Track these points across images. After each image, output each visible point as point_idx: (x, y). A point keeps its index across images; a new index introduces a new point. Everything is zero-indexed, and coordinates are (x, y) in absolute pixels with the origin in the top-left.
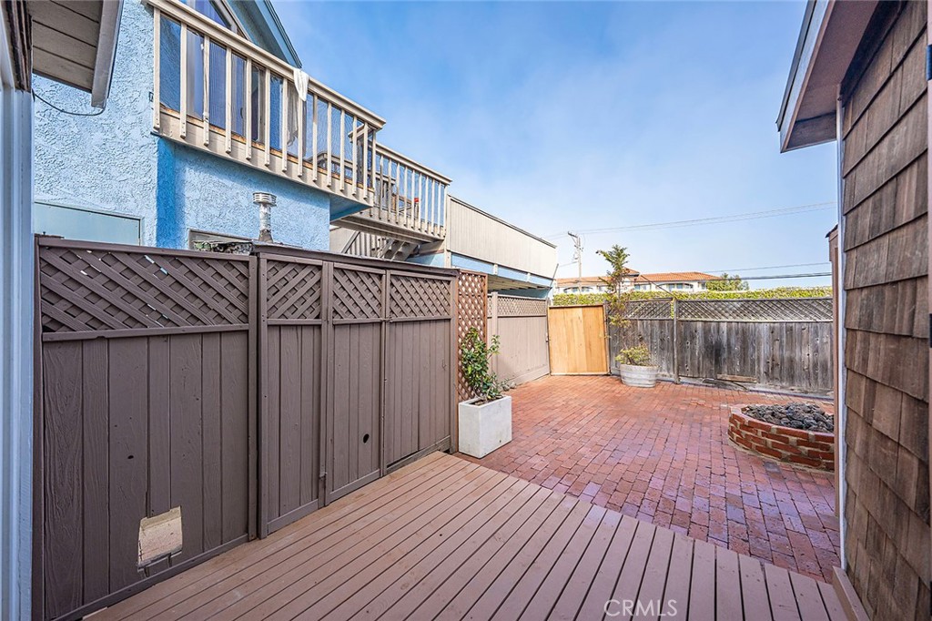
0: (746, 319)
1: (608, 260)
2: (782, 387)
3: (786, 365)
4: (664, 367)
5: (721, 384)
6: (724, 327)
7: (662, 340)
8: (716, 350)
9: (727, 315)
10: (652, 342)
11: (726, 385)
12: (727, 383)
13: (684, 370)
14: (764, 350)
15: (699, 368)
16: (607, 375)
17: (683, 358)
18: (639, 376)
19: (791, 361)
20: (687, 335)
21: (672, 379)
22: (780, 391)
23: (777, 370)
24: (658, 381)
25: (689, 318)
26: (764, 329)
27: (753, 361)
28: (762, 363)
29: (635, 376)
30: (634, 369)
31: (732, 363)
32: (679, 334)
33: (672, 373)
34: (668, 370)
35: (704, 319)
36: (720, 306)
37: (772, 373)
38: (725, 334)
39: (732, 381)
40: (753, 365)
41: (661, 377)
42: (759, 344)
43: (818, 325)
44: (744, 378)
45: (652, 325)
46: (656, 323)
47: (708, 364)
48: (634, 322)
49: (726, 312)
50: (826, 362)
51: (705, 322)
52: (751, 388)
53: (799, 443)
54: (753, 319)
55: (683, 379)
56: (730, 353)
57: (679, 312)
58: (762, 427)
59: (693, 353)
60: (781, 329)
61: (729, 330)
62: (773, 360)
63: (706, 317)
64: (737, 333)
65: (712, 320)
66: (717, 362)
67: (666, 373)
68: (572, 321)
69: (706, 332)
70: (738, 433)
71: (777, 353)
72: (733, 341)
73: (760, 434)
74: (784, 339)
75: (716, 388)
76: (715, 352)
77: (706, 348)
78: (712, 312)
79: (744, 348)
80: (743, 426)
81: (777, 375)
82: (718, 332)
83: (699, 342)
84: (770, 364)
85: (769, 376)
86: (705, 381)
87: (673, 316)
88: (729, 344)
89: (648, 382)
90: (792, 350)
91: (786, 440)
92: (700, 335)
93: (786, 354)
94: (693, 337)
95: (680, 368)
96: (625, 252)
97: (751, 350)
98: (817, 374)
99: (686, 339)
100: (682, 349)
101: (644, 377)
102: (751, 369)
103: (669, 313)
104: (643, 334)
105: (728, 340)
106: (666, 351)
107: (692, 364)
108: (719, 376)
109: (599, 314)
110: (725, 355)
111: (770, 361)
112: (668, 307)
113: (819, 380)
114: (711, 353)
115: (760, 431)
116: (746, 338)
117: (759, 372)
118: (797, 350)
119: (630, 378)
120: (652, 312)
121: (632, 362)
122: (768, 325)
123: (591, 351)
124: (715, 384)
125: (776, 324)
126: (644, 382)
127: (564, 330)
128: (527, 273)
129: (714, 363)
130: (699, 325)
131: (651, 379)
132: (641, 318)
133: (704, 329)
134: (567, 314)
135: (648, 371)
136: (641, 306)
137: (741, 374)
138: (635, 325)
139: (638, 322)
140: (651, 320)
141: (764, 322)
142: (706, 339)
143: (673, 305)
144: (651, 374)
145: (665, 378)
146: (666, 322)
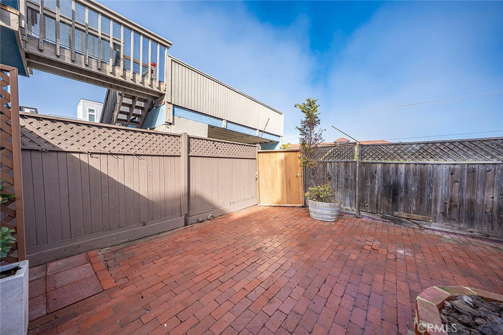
0: (426, 162)
1: (304, 112)
2: (460, 229)
3: (465, 207)
4: (348, 202)
5: (397, 221)
6: (402, 168)
7: (346, 180)
8: (394, 190)
9: (406, 157)
10: (338, 181)
11: (402, 222)
12: (403, 219)
13: (364, 206)
14: (442, 191)
15: (377, 205)
16: (302, 207)
17: (363, 195)
18: (322, 211)
19: (472, 203)
20: (367, 175)
21: (354, 213)
22: (457, 232)
23: (455, 211)
24: (340, 215)
25: (370, 161)
26: (443, 172)
27: (430, 201)
28: (439, 204)
29: (319, 211)
30: (318, 205)
31: (409, 203)
32: (361, 174)
33: (354, 208)
34: (351, 205)
35: (383, 161)
36: (399, 149)
37: (450, 213)
38: (403, 175)
39: (408, 219)
40: (430, 205)
41: (345, 211)
42: (437, 186)
44: (420, 217)
45: (338, 166)
46: (342, 165)
47: (385, 202)
48: (325, 164)
49: (405, 154)
51: (384, 164)
52: (427, 226)
54: (432, 161)
55: (363, 213)
56: (407, 192)
57: (362, 155)
59: (372, 191)
60: (462, 171)
61: (407, 171)
62: (451, 201)
63: (386, 159)
64: (415, 175)
65: (391, 162)
66: (395, 200)
67: (349, 208)
68: (276, 163)
69: (385, 173)
71: (456, 195)
72: (410, 181)
74: (465, 181)
75: (393, 224)
76: (392, 190)
77: (385, 187)
78: (392, 154)
79: (421, 189)
81: (454, 216)
82: (397, 173)
83: (378, 182)
84: (448, 206)
85: (446, 216)
86: (383, 217)
87: (356, 159)
88: (406, 185)
89: (329, 217)
92: (378, 176)
93: (467, 196)
94: (373, 177)
95: (361, 205)
96: (317, 104)
97: (428, 190)
99: (366, 179)
100: (363, 188)
102: (428, 209)
103: (353, 157)
104: (331, 174)
105: (406, 180)
106: (349, 189)
107: (371, 201)
109: (298, 158)
110: (402, 194)
111: (448, 202)
112: (353, 151)
114: (389, 192)
116: (424, 179)
117: (436, 212)
118: (480, 192)
120: (339, 156)
121: (319, 198)
122: (448, 166)
123: (290, 187)
124: (392, 220)
125: (457, 166)
126: (325, 217)
127: (270, 170)
128: (256, 129)
129: (391, 201)
130: (379, 167)
131: (333, 214)
132: (330, 160)
133: (383, 171)
134: (272, 158)
135: (330, 207)
136: (330, 151)
137: (417, 212)
138: (325, 167)
139: (328, 164)
140: (338, 162)
141: (443, 164)
142: (384, 179)
143: (356, 149)
144: (333, 209)
145: (347, 212)
146: (351, 164)
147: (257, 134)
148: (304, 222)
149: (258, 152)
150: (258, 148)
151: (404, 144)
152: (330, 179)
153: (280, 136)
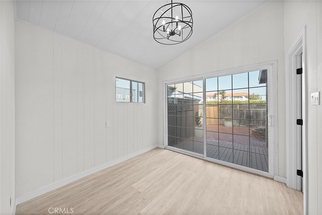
0: (257, 110)
4: (235, 122)
6: (252, 111)
7: (235, 115)
9: (252, 108)
11: (252, 126)
15: (245, 122)
16: (220, 124)
17: (241, 120)
18: (229, 124)
20: (242, 114)
21: (238, 125)
25: (242, 109)
27: (259, 120)
29: (228, 124)
30: (227, 122)
31: (254, 121)
34: (237, 123)
38: (252, 113)
39: (254, 126)
42: (261, 116)
44: (257, 125)
46: (233, 110)
47: (247, 121)
51: (247, 110)
52: (258, 127)
54: (259, 110)
55: (241, 125)
56: (253, 118)
57: (240, 108)
59: (243, 118)
64: (255, 113)
66: (250, 121)
67: (236, 124)
69: (247, 113)
72: (254, 115)
76: (249, 117)
77: (247, 117)
79: (257, 117)
80: (255, 132)
82: (250, 113)
83: (245, 115)
84: (263, 121)
86: (246, 126)
94: (243, 114)
95: (240, 123)
99: (241, 114)
100: (240, 118)
101: (230, 124)
102: (259, 122)
103: (237, 108)
105: (253, 115)
106: (236, 118)
107: (243, 121)
108: (250, 124)
112: (237, 106)
115: (258, 133)
116: (257, 114)
117: (261, 123)
126: (230, 126)
130: (245, 111)
132: (229, 109)
136: (229, 106)
137: (256, 124)
138: (227, 111)
142: (247, 114)
146: (236, 110)
148: (223, 127)
152: (229, 115)
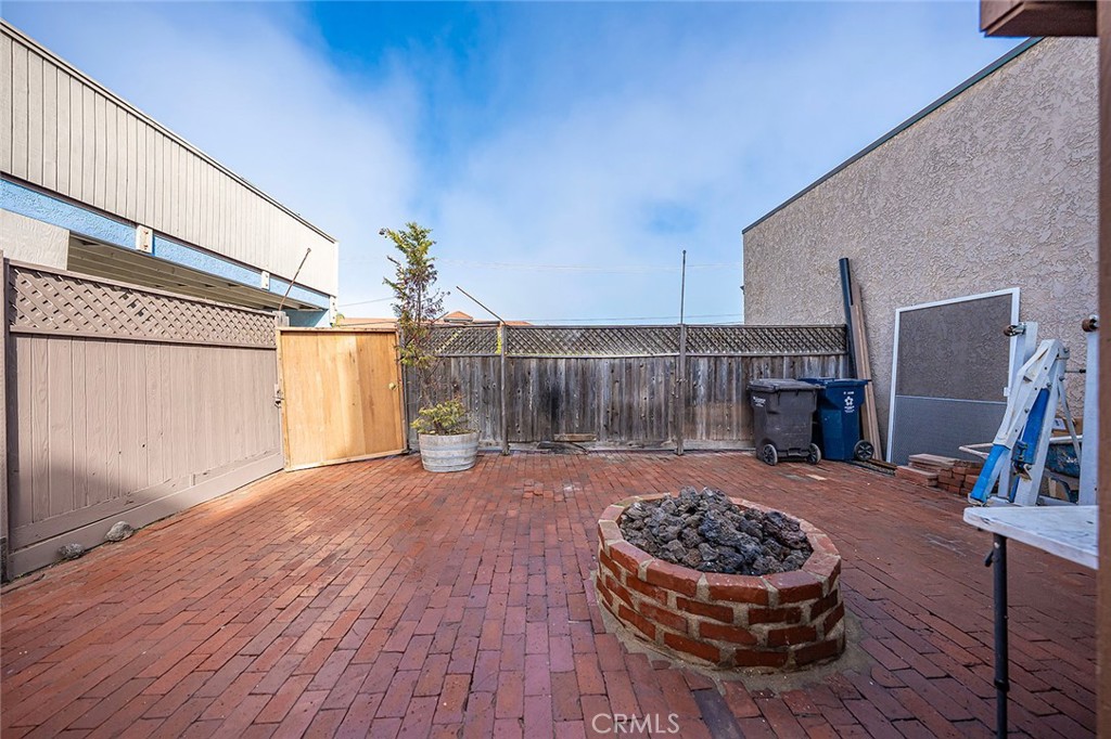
0: (586, 355)
1: (401, 248)
2: (621, 444)
3: (625, 414)
4: (489, 431)
5: (558, 448)
6: (562, 364)
7: (486, 389)
8: (553, 400)
9: (566, 348)
10: (471, 393)
11: (564, 448)
12: (565, 444)
13: (514, 432)
14: (604, 396)
15: (532, 428)
16: (403, 455)
17: (513, 414)
18: (446, 453)
19: (630, 407)
20: (518, 379)
21: (499, 448)
22: (619, 449)
23: (616, 421)
24: (479, 457)
25: (521, 353)
26: (604, 366)
27: (593, 411)
28: (602, 414)
29: (442, 454)
30: (440, 441)
31: (571, 417)
32: (509, 377)
33: (499, 439)
34: (494, 435)
35: (538, 355)
36: (557, 336)
37: (612, 425)
38: (563, 377)
39: (570, 442)
40: (593, 418)
41: (484, 448)
42: (599, 389)
43: (654, 360)
44: (583, 436)
45: (472, 366)
46: (478, 362)
47: (543, 420)
48: (446, 360)
49: (565, 344)
50: (660, 405)
51: (540, 359)
52: (591, 449)
53: (754, 617)
54: (594, 355)
55: (513, 446)
56: (568, 402)
57: (508, 345)
58: (678, 584)
59: (525, 406)
60: (621, 364)
61: (568, 369)
62: (613, 409)
63: (542, 352)
64: (576, 375)
65: (548, 355)
66: (554, 416)
67: (491, 440)
68: (334, 359)
69: (542, 373)
70: (623, 594)
71: (617, 399)
72: (572, 386)
73: (672, 602)
74: (624, 380)
75: (553, 454)
76: (552, 401)
77: (542, 396)
78: (549, 343)
79: (584, 395)
80: (634, 581)
81: (616, 428)
82: (556, 373)
83: (533, 389)
84: (610, 414)
85: (610, 431)
86: (541, 447)
87: (500, 351)
88: (567, 391)
89: (462, 462)
90: (631, 395)
91: (727, 615)
92: (533, 379)
93: (626, 400)
94: (526, 382)
95: (509, 432)
96: (429, 237)
97: (591, 396)
98: (652, 422)
99: (517, 386)
100: (511, 403)
101: (456, 453)
102: (591, 422)
103: (495, 347)
104: (458, 380)
105: (567, 384)
106: (490, 406)
107: (525, 422)
108: (557, 437)
109: (389, 348)
110: (563, 406)
111: (610, 409)
112: (493, 338)
113: (655, 430)
114: (547, 405)
115: (673, 595)
116: (586, 378)
117: (599, 426)
118: (635, 393)
119: (434, 459)
120: (472, 345)
121: (440, 429)
122: (608, 361)
123: (373, 414)
124: (552, 448)
125: (617, 361)
126: (456, 462)
127: (318, 378)
128: (261, 270)
129: (550, 417)
130: (534, 363)
131: (468, 455)
132: (456, 354)
133: (539, 370)
134: (324, 347)
135: (463, 442)
136: (457, 334)
137: (580, 430)
138: (447, 366)
139: (453, 360)
140: (470, 357)
141: (605, 357)
142: (541, 383)
143: (500, 333)
144: (469, 445)
145: (489, 448)
146: (492, 360)
147: (263, 282)
148: (415, 482)
149: (282, 332)
150: (281, 320)
151: (563, 328)
152: (457, 388)
153: (329, 296)
